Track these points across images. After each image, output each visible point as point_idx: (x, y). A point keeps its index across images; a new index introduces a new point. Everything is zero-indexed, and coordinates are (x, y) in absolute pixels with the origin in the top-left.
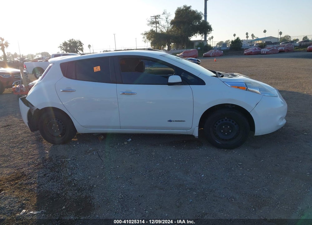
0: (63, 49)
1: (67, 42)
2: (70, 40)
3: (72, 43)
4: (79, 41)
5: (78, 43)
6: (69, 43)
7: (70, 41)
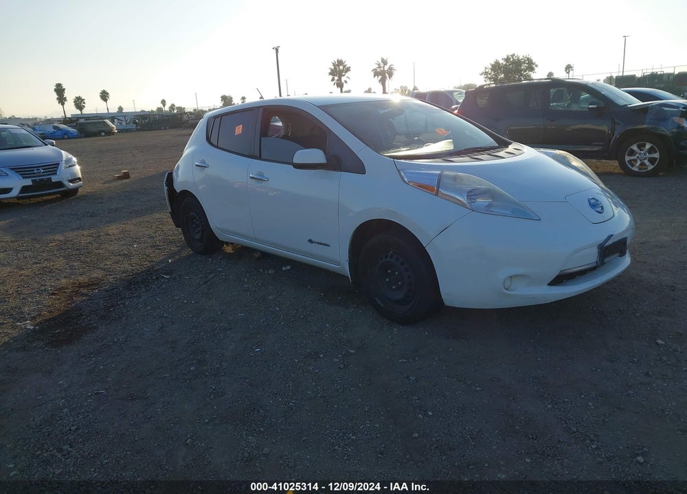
0: (490, 79)
1: (501, 62)
2: (508, 56)
3: (513, 63)
4: (528, 59)
5: (524, 63)
6: (504, 63)
7: (507, 59)
